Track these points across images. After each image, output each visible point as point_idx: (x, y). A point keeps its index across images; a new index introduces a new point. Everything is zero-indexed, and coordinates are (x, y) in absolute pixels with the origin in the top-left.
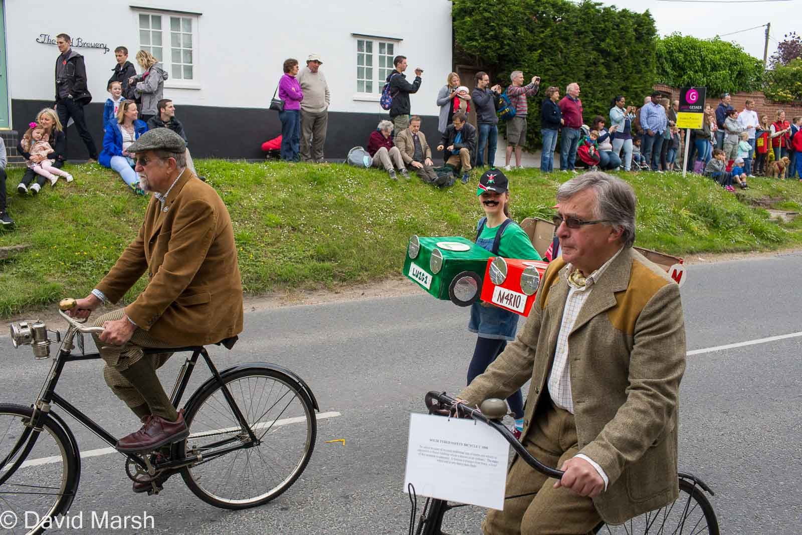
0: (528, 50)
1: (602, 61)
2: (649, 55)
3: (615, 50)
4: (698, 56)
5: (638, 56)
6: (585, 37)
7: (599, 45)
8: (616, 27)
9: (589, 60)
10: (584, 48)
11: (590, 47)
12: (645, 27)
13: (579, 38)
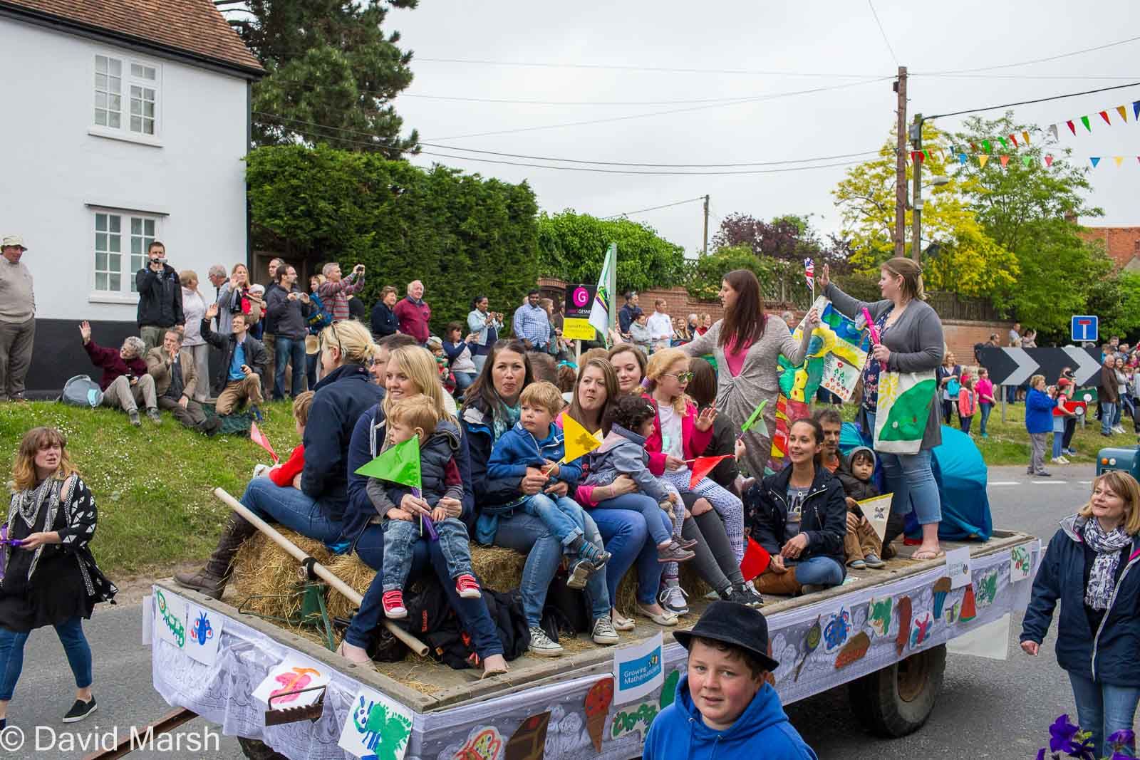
0: (357, 232)
1: (465, 247)
2: (530, 239)
3: (481, 234)
5: (514, 241)
6: (438, 215)
7: (458, 226)
8: (481, 202)
9: (446, 246)
10: (438, 230)
11: (447, 229)
12: (522, 202)
13: (430, 216)
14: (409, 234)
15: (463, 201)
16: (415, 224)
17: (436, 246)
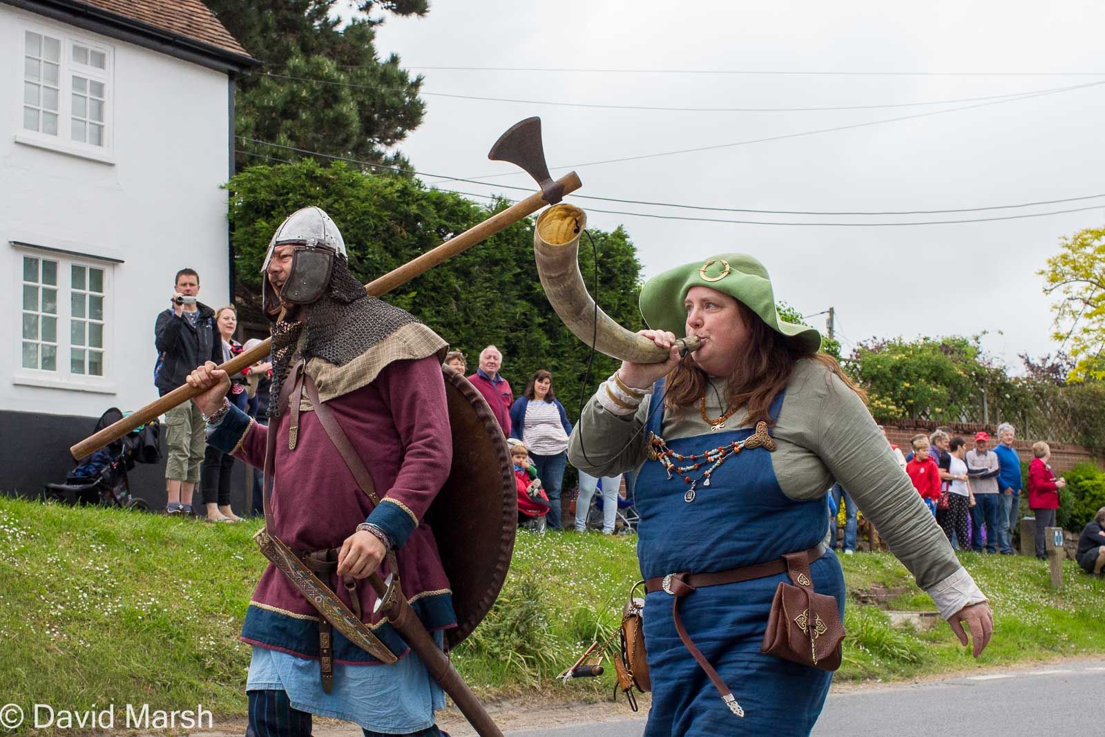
9: (514, 318)
10: (502, 293)
11: (514, 293)
12: (618, 257)
13: (491, 272)
14: (463, 296)
16: (471, 283)
17: (500, 317)
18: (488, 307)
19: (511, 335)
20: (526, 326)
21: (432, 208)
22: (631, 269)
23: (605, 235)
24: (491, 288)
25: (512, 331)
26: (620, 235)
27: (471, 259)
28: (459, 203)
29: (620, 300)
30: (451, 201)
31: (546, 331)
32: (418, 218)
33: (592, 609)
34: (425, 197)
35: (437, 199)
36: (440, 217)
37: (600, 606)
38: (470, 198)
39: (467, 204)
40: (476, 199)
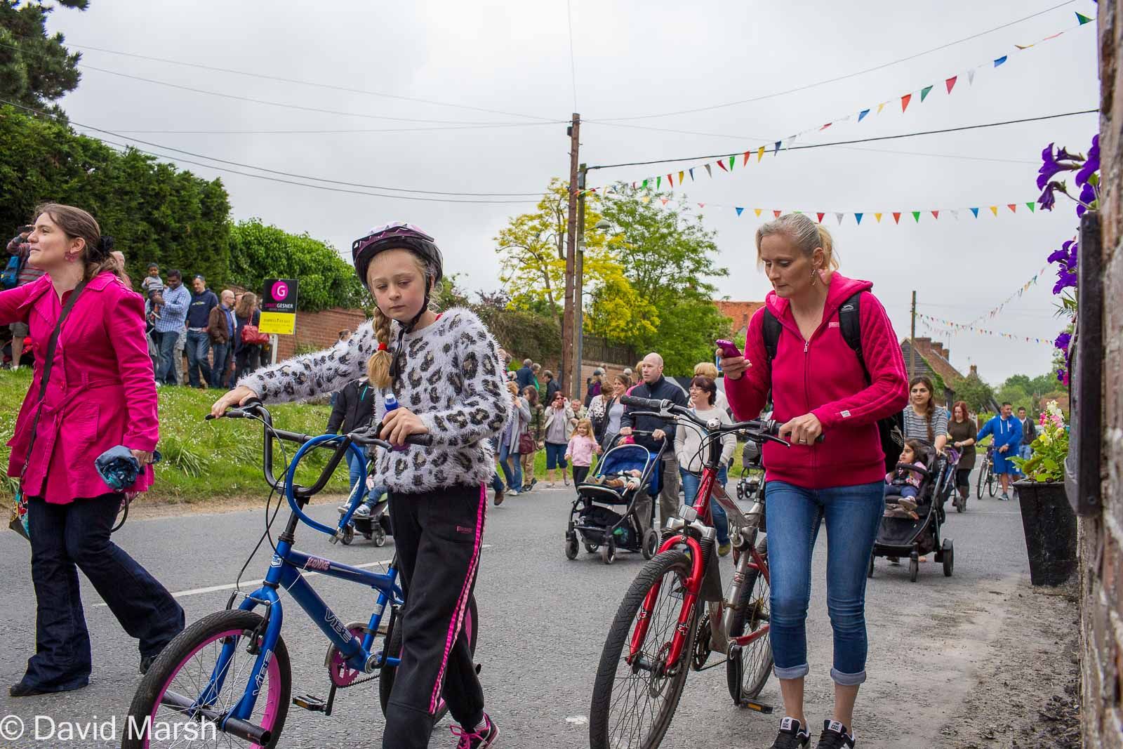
1: (155, 237)
3: (173, 224)
4: (283, 252)
5: (205, 237)
6: (130, 199)
7: (150, 213)
8: (174, 193)
9: (136, 233)
10: (129, 215)
11: (138, 216)
12: (215, 200)
13: (122, 199)
14: (99, 214)
15: (156, 188)
16: (106, 207)
17: (126, 231)
18: (117, 223)
19: (133, 245)
20: (144, 240)
21: (80, 149)
22: (224, 208)
23: (207, 183)
24: (121, 211)
25: (134, 242)
26: (217, 184)
27: (107, 188)
28: (101, 148)
29: (214, 228)
30: (95, 145)
31: (160, 245)
32: (68, 155)
33: (178, 438)
34: (75, 140)
35: (85, 142)
36: (86, 156)
37: (185, 437)
38: (109, 145)
39: (107, 149)
40: (115, 147)
